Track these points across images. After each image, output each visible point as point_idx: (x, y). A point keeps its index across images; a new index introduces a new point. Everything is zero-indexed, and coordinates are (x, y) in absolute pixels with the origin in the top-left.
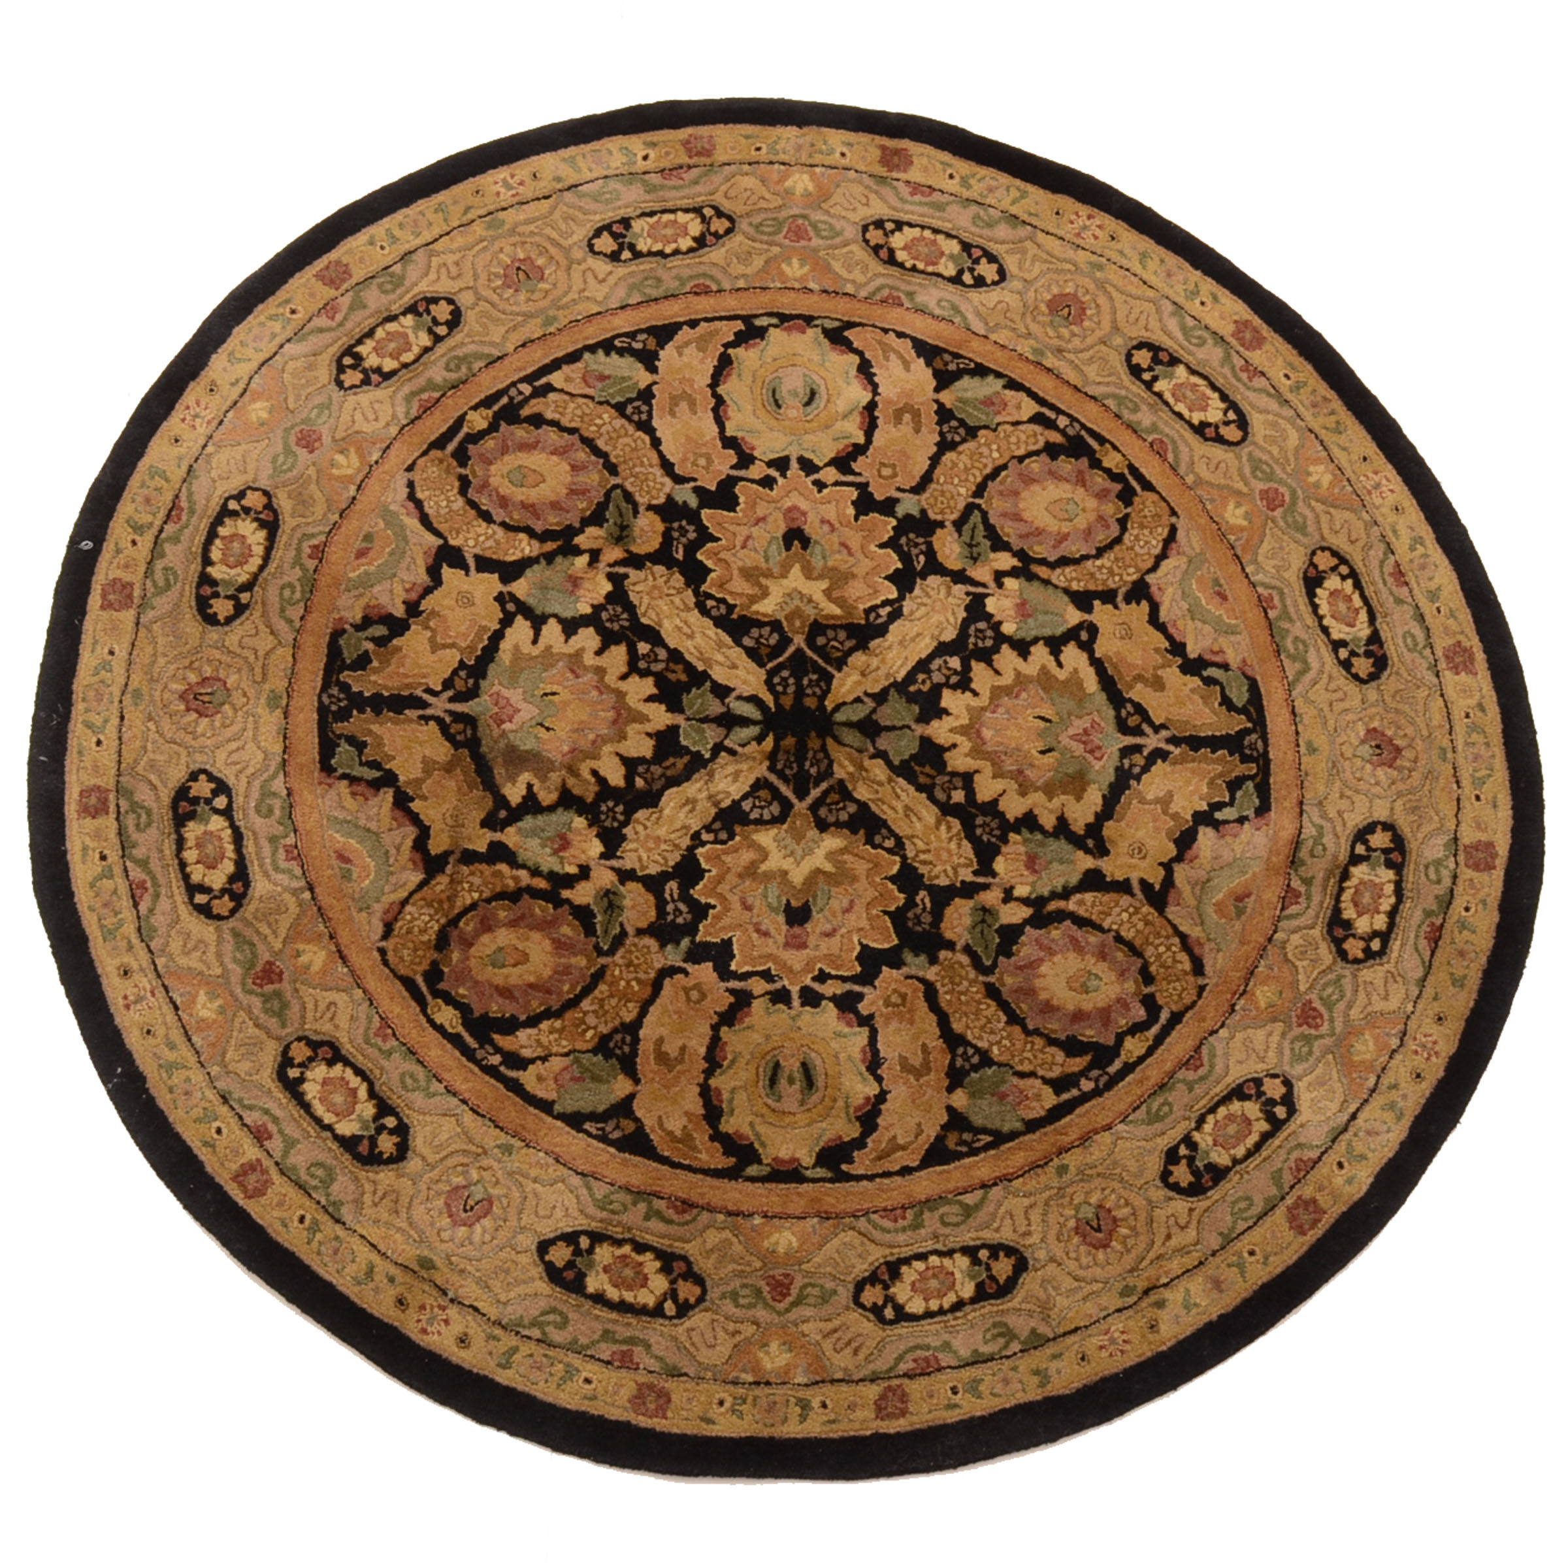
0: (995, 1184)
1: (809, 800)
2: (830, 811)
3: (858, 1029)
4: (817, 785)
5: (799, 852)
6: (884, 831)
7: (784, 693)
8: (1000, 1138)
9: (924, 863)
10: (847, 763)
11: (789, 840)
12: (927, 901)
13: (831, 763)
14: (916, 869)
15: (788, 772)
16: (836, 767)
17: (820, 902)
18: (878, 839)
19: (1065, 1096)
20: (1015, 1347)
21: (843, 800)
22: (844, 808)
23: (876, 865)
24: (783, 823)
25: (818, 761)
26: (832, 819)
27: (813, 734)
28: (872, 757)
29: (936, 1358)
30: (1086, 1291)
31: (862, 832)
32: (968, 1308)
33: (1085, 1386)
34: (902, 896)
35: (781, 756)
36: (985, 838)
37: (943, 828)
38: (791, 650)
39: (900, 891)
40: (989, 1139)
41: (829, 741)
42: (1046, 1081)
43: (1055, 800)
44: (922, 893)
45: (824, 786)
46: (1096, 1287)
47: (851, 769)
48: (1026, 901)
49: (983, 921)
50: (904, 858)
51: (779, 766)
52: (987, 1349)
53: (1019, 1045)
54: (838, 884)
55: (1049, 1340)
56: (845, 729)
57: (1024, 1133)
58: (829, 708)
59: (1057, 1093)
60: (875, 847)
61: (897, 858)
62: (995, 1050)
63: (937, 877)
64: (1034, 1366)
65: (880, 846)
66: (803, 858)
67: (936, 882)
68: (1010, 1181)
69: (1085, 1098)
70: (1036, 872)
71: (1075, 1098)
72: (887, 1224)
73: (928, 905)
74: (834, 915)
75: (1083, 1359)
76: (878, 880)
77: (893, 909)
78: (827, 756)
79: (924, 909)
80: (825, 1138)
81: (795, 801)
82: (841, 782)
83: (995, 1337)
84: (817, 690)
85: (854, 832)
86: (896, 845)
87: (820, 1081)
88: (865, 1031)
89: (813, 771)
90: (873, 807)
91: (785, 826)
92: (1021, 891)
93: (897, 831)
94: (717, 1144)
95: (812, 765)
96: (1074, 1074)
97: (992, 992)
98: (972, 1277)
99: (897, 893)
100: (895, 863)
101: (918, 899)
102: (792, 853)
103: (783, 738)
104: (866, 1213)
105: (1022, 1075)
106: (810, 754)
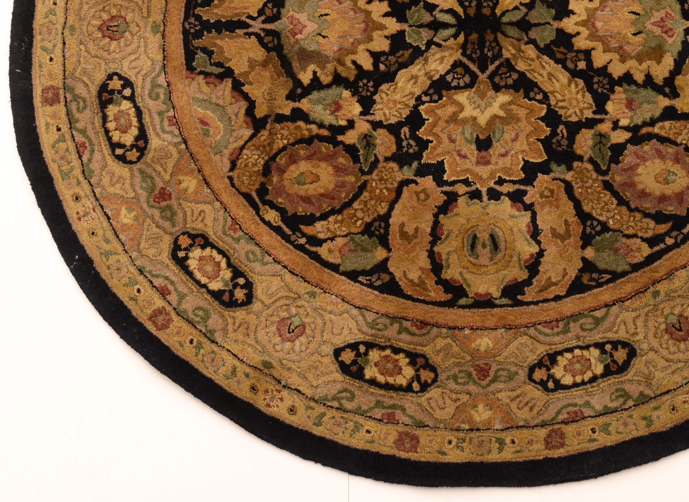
0: (614, 304)
1: (488, 73)
2: (502, 78)
3: (524, 213)
4: (492, 63)
5: (483, 105)
6: (536, 89)
7: (470, 6)
8: (615, 276)
9: (562, 108)
10: (511, 48)
11: (476, 98)
12: (564, 131)
13: (501, 49)
14: (556, 112)
15: (474, 55)
16: (504, 51)
17: (497, 136)
18: (532, 95)
19: (656, 248)
20: (630, 403)
21: (509, 72)
22: (510, 76)
23: (532, 111)
24: (472, 88)
25: (492, 48)
26: (502, 83)
27: (489, 31)
28: (526, 44)
29: (581, 412)
30: (673, 368)
31: (522, 91)
32: (600, 381)
33: (675, 426)
34: (549, 129)
35: (469, 46)
36: (600, 90)
37: (573, 85)
39: (547, 126)
40: (609, 276)
41: (499, 35)
42: (643, 239)
43: (643, 65)
44: (561, 127)
45: (497, 63)
46: (680, 365)
47: (513, 52)
48: (627, 129)
49: (600, 142)
50: (549, 105)
51: (468, 52)
52: (613, 405)
53: (626, 218)
54: (508, 124)
55: (651, 398)
56: (509, 27)
57: (631, 272)
58: (498, 14)
59: (651, 247)
60: (530, 99)
61: (545, 106)
62: (611, 222)
63: (570, 116)
64: (643, 415)
65: (534, 99)
66: (485, 109)
67: (570, 119)
68: (623, 302)
69: (669, 249)
70: (633, 110)
71: (662, 249)
72: (547, 331)
73: (565, 134)
74: (506, 143)
75: (673, 409)
76: (533, 120)
77: (543, 137)
78: (498, 44)
79: (563, 137)
80: (507, 280)
81: (479, 73)
82: (508, 60)
83: (617, 398)
84: (491, 4)
85: (517, 91)
86: (543, 98)
87: (502, 246)
88: (529, 214)
89: (490, 54)
90: (528, 75)
91: (474, 90)
92: (624, 122)
93: (544, 89)
94: (440, 287)
95: (489, 51)
96: (661, 235)
97: (608, 186)
98: (602, 362)
99: (545, 128)
100: (543, 109)
101: (559, 131)
102: (479, 106)
103: (470, 35)
104: (534, 325)
105: (628, 237)
106: (487, 44)
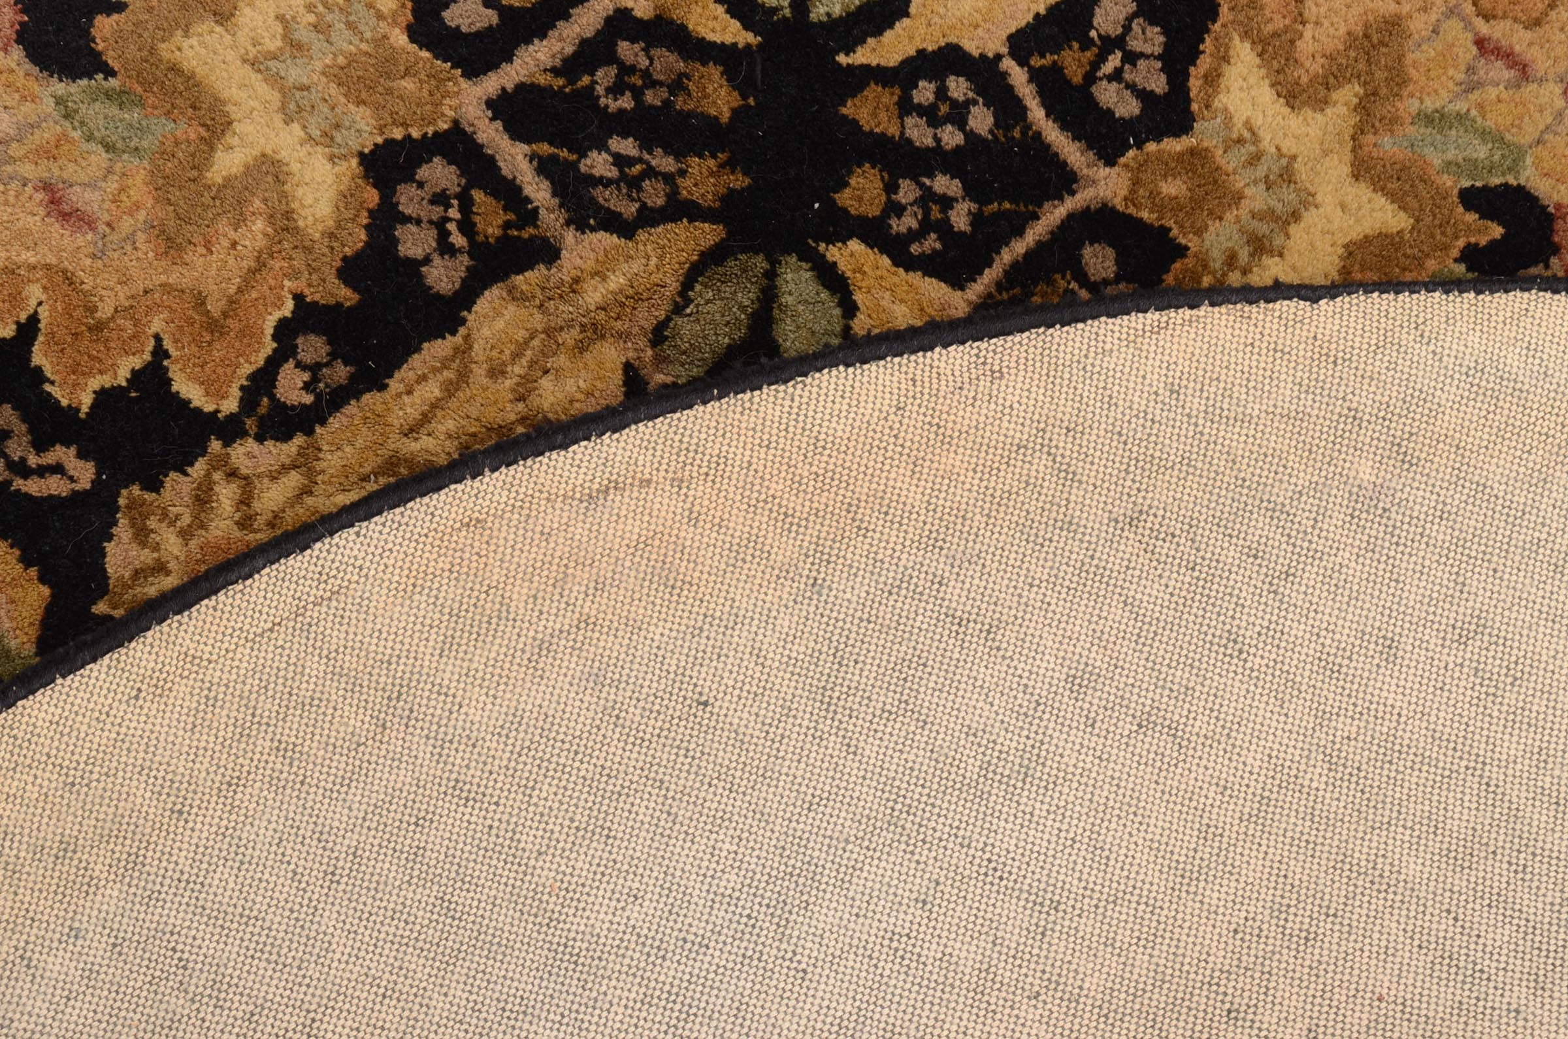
2: (441, 199)
4: (544, 166)
5: (295, 73)
6: (341, 372)
7: (906, 107)
9: (203, 499)
10: (616, 281)
11: (344, 41)
12: (55, 486)
13: (625, 228)
14: (182, 466)
15: (605, 76)
16: (605, 240)
17: (98, 113)
18: (312, 347)
21: (477, 249)
22: (445, 248)
23: (215, 327)
24: (414, 33)
25: (634, 184)
26: (409, 199)
27: (738, 181)
28: (631, 373)
31: (347, 296)
34: (86, 401)
35: (666, 62)
38: (1072, 152)
39: (103, 395)
41: (708, 234)
44: (84, 474)
45: (538, 191)
47: (594, 294)
50: (230, 430)
51: (627, 50)
54: (162, 184)
56: (747, 297)
58: (833, 253)
60: (286, 332)
61: (230, 405)
63: (142, 535)
65: (285, 349)
66: (275, 80)
67: (123, 529)
73: (33, 487)
74: (49, 153)
76: (157, 325)
77: (39, 357)
78: (648, 218)
79: (21, 469)
81: (492, 83)
82: (549, 253)
84: (907, 222)
85: (349, 271)
86: (279, 408)
89: (598, 163)
90: (437, 349)
91: (400, 39)
93: (336, 422)
95: (620, 161)
99: (96, 383)
100: (214, 388)
101: (63, 454)
102: (296, 47)
103: (731, 75)
106: (664, 162)
